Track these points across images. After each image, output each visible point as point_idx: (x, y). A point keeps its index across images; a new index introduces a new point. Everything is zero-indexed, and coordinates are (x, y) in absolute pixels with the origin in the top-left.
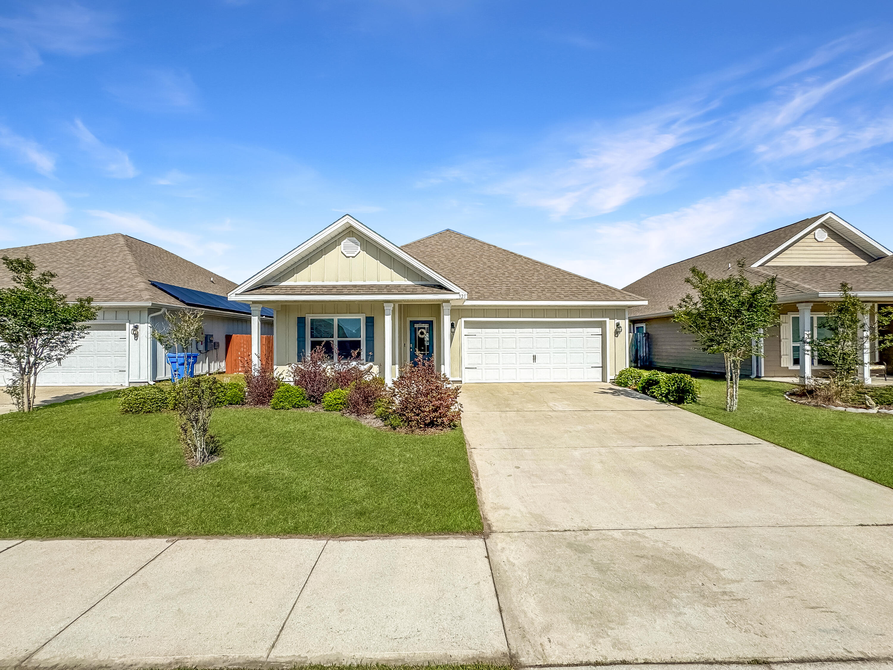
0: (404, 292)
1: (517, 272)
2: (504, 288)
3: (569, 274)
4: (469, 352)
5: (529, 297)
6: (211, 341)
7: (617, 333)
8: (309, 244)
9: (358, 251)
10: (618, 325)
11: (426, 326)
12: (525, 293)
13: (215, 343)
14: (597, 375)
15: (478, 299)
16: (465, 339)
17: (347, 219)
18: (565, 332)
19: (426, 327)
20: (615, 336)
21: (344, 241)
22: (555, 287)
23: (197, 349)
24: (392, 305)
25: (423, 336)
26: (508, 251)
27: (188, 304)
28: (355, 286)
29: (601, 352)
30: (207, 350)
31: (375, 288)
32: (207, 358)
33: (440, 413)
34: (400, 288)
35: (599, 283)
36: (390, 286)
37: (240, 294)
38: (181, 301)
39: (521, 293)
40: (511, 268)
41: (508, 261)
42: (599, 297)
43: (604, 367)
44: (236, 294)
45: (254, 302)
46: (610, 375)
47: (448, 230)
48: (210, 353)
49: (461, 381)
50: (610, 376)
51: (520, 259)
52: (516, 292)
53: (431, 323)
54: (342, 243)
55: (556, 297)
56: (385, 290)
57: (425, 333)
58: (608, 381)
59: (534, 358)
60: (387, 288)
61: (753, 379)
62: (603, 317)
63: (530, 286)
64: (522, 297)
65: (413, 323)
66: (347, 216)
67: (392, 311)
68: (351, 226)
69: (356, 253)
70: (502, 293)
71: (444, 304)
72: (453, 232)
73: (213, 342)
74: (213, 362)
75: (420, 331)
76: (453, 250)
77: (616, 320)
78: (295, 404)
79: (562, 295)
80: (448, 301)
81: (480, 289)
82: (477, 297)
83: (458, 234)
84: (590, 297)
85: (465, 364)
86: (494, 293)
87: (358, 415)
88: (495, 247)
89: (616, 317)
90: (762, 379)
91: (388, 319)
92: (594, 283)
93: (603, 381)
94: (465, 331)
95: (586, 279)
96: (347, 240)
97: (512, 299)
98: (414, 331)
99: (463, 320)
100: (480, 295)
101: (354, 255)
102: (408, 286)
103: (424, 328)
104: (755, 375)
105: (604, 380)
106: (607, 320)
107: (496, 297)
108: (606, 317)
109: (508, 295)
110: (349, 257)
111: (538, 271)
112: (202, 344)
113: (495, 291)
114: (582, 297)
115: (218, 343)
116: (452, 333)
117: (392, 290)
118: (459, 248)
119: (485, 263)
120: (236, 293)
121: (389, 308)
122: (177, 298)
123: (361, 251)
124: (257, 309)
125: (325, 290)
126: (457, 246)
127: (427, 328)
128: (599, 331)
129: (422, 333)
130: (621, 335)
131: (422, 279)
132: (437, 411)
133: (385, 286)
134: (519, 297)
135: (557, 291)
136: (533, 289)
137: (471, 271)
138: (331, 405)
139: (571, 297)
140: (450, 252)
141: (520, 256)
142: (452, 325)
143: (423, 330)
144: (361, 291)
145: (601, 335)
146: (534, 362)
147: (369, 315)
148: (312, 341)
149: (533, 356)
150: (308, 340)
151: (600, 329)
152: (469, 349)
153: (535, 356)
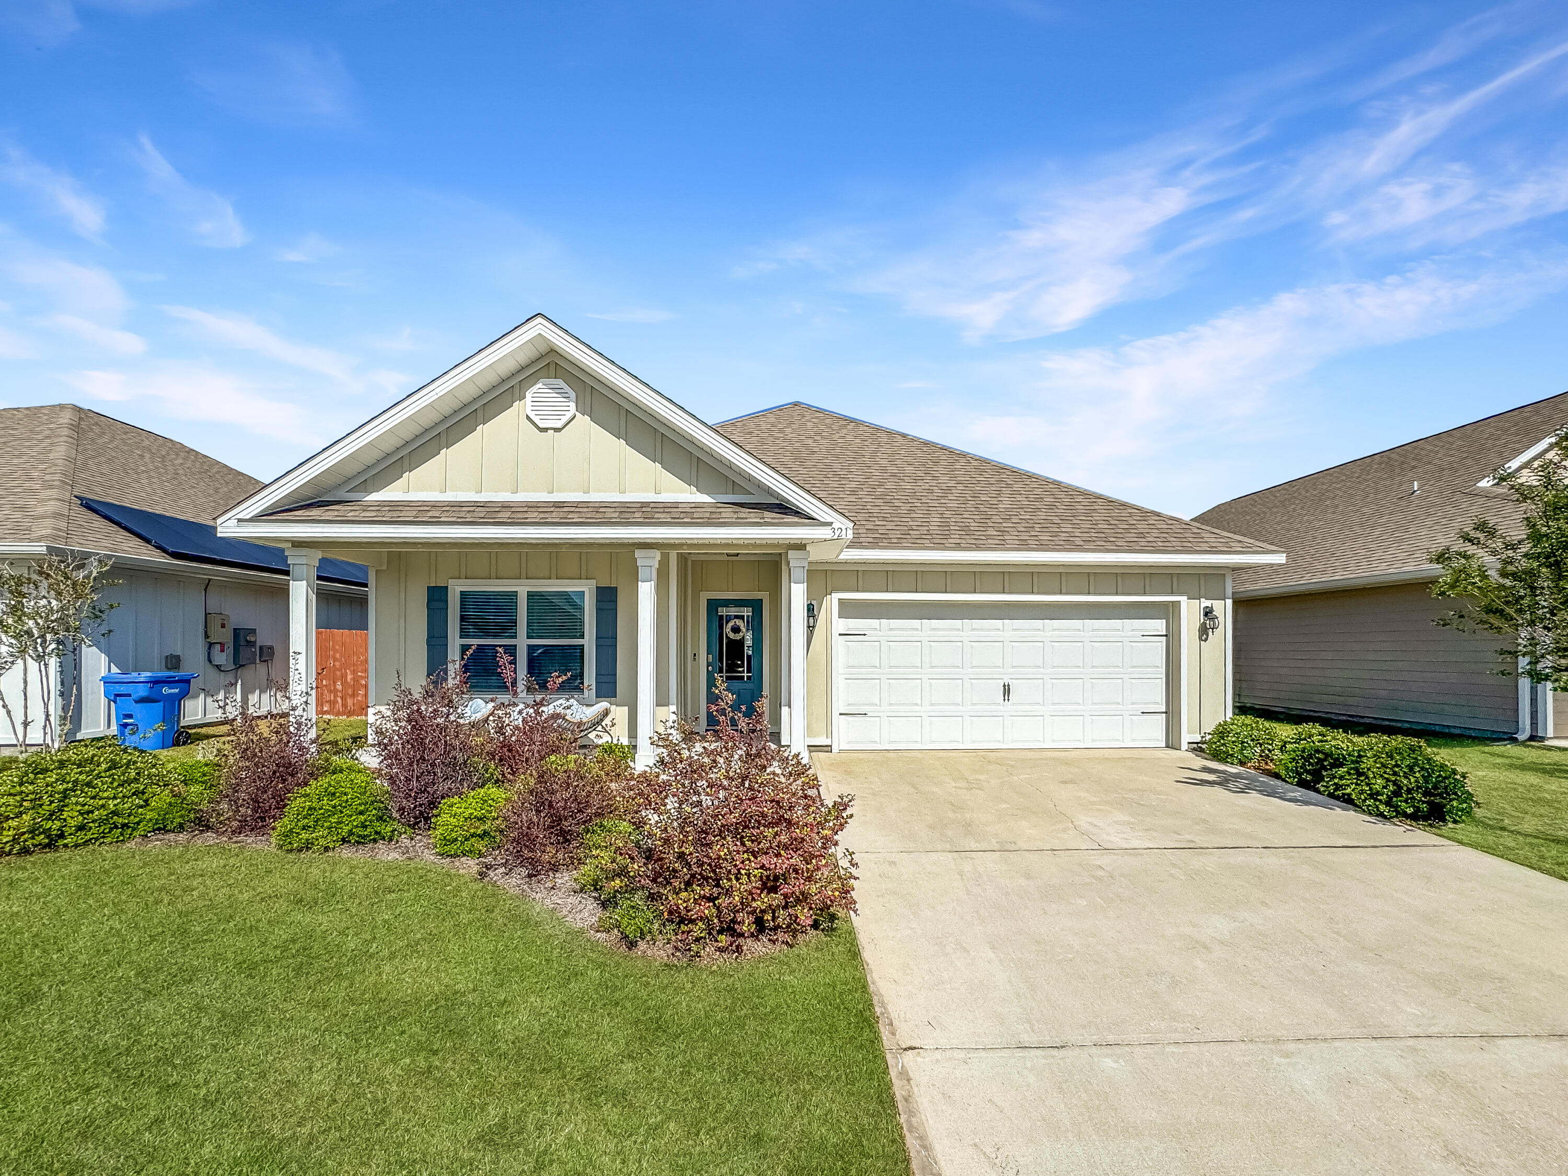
0: (686, 520)
1: (960, 487)
2: (935, 520)
3: (1085, 494)
4: (848, 676)
5: (997, 542)
6: (252, 644)
7: (1204, 632)
8: (437, 390)
9: (569, 415)
10: (1208, 612)
11: (747, 612)
12: (988, 533)
13: (261, 648)
14: (1155, 732)
15: (874, 545)
16: (839, 644)
17: (539, 327)
18: (1041, 628)
19: (745, 614)
20: (1200, 639)
21: (535, 388)
22: (1056, 520)
23: (210, 661)
24: (657, 555)
25: (738, 637)
26: (934, 445)
27: (175, 555)
28: (558, 505)
29: (1164, 676)
30: (239, 665)
31: (613, 510)
32: (240, 681)
33: (786, 896)
34: (676, 510)
35: (1158, 514)
36: (652, 505)
37: (251, 520)
38: (157, 548)
39: (976, 533)
40: (944, 479)
41: (936, 463)
42: (1167, 544)
43: (1172, 713)
44: (239, 520)
45: (298, 544)
46: (1189, 733)
47: (796, 404)
48: (248, 673)
49: (831, 746)
50: (1188, 736)
51: (963, 460)
52: (966, 530)
53: (756, 605)
54: (529, 395)
55: (1062, 543)
56: (637, 515)
57: (744, 630)
58: (1184, 746)
59: (1007, 690)
60: (644, 509)
61: (1523, 744)
62: (1172, 593)
63: (996, 519)
64: (982, 542)
65: (713, 605)
66: (539, 320)
67: (658, 570)
68: (553, 351)
69: (565, 419)
70: (931, 532)
71: (792, 554)
72: (809, 407)
73: (258, 645)
74: (257, 692)
75: (731, 624)
76: (810, 442)
77: (1202, 600)
78: (351, 833)
79: (1078, 539)
80: (800, 546)
81: (877, 523)
82: (871, 540)
83: (820, 410)
84: (1146, 544)
85: (839, 706)
86: (911, 532)
87: (530, 876)
88: (904, 436)
89: (1203, 592)
90: (1547, 743)
91: (646, 592)
92: (1146, 514)
93: (1167, 747)
94: (841, 625)
95: (1124, 505)
96: (540, 385)
97: (958, 547)
98: (717, 621)
99: (836, 596)
100: (878, 536)
101: (559, 424)
102: (698, 506)
103: (742, 617)
104: (1527, 734)
105: (1172, 743)
106: (1183, 599)
107: (918, 541)
108: (1179, 594)
109: (947, 537)
110: (545, 430)
111: (1008, 486)
112: (222, 651)
113: (915, 528)
114: (1125, 544)
115: (271, 648)
116: (811, 629)
117: (657, 516)
118: (823, 438)
119: (884, 470)
120: (240, 516)
121: (648, 562)
122: (148, 541)
123: (577, 413)
124: (303, 561)
125: (480, 512)
126: (817, 434)
127: (748, 616)
128: (1159, 626)
129: (736, 630)
130: (1215, 638)
131: (735, 487)
132: (774, 890)
133: (639, 505)
134: (974, 541)
135: (1063, 530)
136: (1004, 525)
137: (853, 485)
138: (456, 840)
139: (1099, 543)
140: (804, 445)
141: (963, 455)
142: (810, 610)
143: (739, 622)
144: (576, 515)
145: (1166, 636)
146: (1004, 700)
147: (605, 583)
148: (462, 645)
149: (1004, 686)
150: (455, 642)
151: (1164, 621)
152: (849, 667)
153: (1009, 685)
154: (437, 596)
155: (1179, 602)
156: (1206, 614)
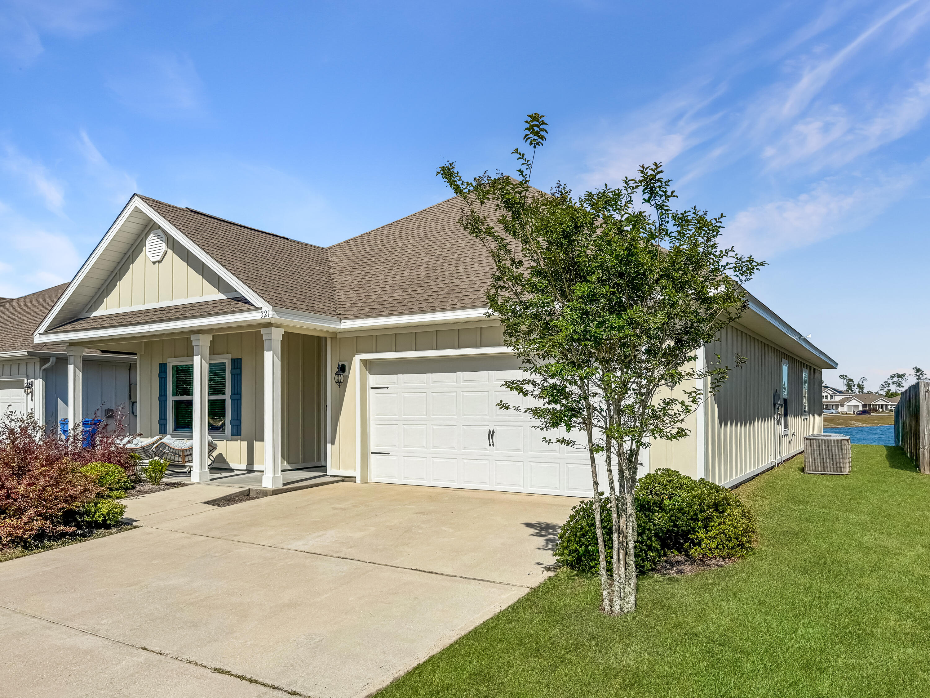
4: (377, 422)
9: (163, 252)
16: (370, 396)
17: (136, 202)
21: (150, 237)
24: (201, 337)
37: (44, 334)
49: (356, 478)
54: (147, 242)
59: (491, 434)
69: (161, 255)
71: (263, 331)
85: (371, 444)
94: (372, 380)
96: (152, 235)
99: (358, 357)
110: (155, 263)
116: (340, 384)
120: (40, 332)
121: (197, 343)
142: (342, 369)
146: (490, 445)
148: (174, 401)
149: (490, 432)
150: (171, 399)
152: (378, 414)
153: (493, 432)
154: (163, 367)
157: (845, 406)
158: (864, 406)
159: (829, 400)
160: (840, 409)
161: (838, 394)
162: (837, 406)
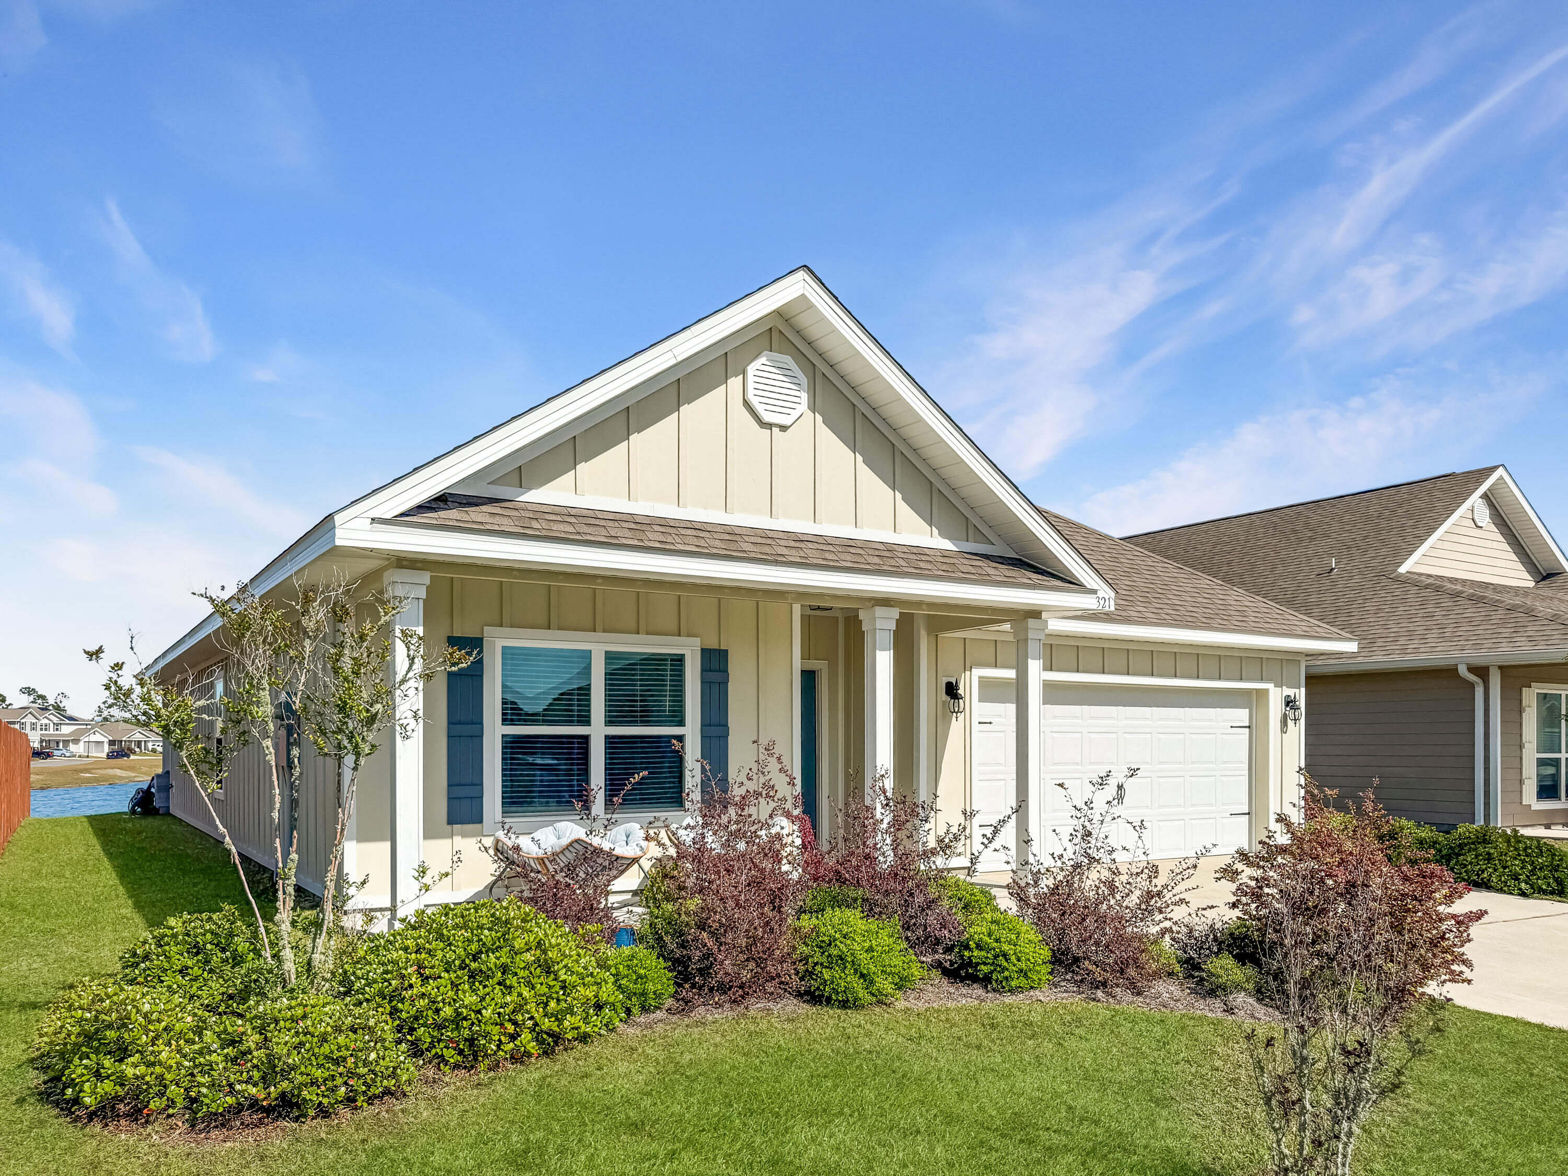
7: (1285, 723)
9: (798, 410)
10: (1290, 702)
17: (800, 285)
18: (1182, 717)
20: (1282, 731)
21: (758, 363)
24: (897, 615)
29: (1246, 773)
42: (1270, 626)
43: (1254, 815)
44: (375, 520)
54: (750, 371)
55: (1190, 619)
62: (1262, 680)
66: (801, 274)
69: (792, 415)
77: (1285, 687)
84: (1255, 625)
89: (1289, 679)
96: (763, 360)
99: (977, 672)
101: (785, 421)
102: (945, 554)
106: (1270, 686)
108: (1269, 680)
110: (769, 426)
116: (954, 715)
128: (1242, 715)
130: (1295, 730)
131: (976, 534)
142: (951, 690)
145: (1249, 727)
147: (713, 644)
148: (506, 736)
151: (1247, 710)
155: (1267, 690)
156: (1287, 704)
157: (82, 743)
158: (112, 743)
159: (52, 732)
160: (72, 747)
161: (68, 722)
162: (66, 743)
